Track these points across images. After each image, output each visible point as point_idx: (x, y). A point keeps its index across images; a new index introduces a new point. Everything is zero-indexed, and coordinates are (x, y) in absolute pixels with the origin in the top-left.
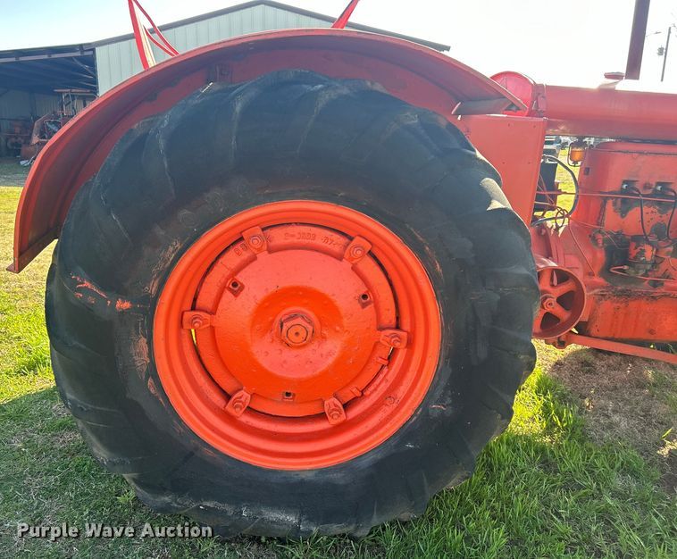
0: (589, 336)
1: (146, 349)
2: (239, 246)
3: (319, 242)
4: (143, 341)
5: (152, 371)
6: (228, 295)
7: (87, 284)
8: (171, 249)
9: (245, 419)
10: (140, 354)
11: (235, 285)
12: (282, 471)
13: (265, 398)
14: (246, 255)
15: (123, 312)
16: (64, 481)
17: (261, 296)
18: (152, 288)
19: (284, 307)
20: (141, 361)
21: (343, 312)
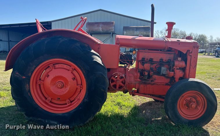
0: (139, 93)
1: (28, 86)
2: (49, 68)
3: (65, 67)
4: (28, 85)
5: (29, 91)
6: (46, 77)
7: (17, 73)
8: (33, 67)
9: (50, 104)
10: (27, 87)
11: (48, 75)
12: (55, 113)
13: (55, 100)
14: (50, 69)
15: (24, 79)
16: (14, 119)
17: (53, 77)
18: (30, 74)
19: (58, 80)
20: (27, 89)
21: (69, 81)
